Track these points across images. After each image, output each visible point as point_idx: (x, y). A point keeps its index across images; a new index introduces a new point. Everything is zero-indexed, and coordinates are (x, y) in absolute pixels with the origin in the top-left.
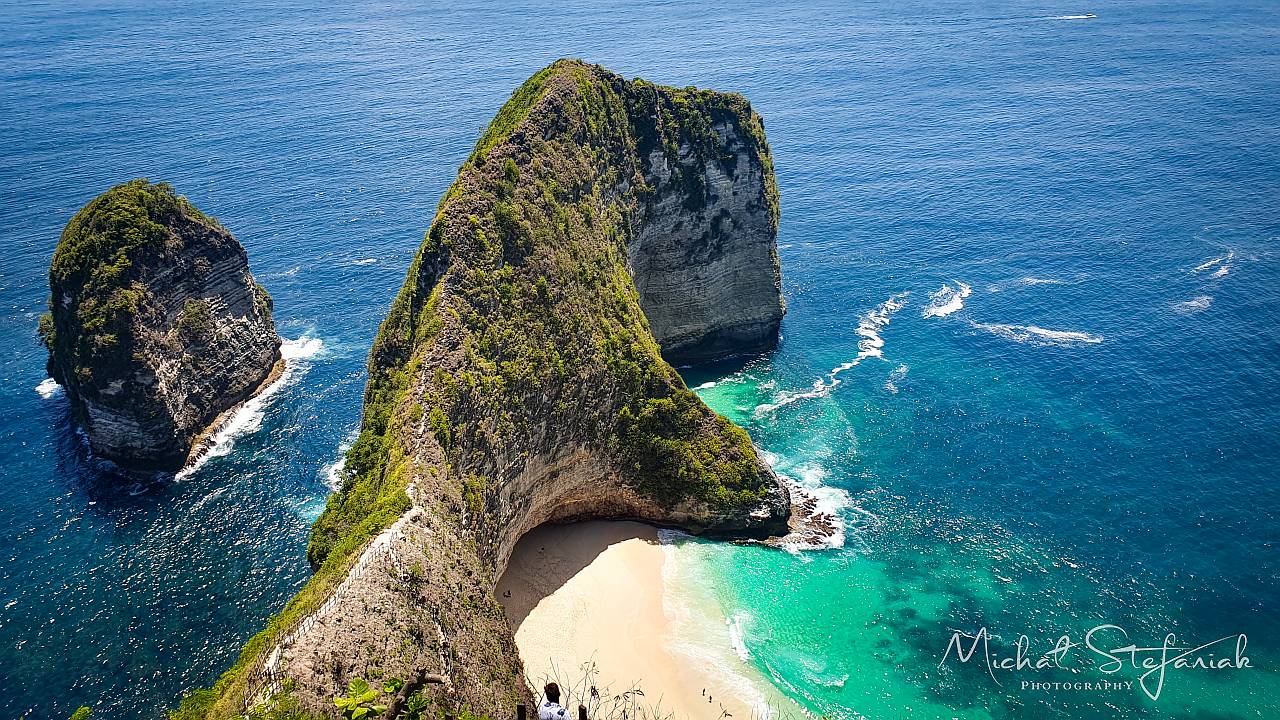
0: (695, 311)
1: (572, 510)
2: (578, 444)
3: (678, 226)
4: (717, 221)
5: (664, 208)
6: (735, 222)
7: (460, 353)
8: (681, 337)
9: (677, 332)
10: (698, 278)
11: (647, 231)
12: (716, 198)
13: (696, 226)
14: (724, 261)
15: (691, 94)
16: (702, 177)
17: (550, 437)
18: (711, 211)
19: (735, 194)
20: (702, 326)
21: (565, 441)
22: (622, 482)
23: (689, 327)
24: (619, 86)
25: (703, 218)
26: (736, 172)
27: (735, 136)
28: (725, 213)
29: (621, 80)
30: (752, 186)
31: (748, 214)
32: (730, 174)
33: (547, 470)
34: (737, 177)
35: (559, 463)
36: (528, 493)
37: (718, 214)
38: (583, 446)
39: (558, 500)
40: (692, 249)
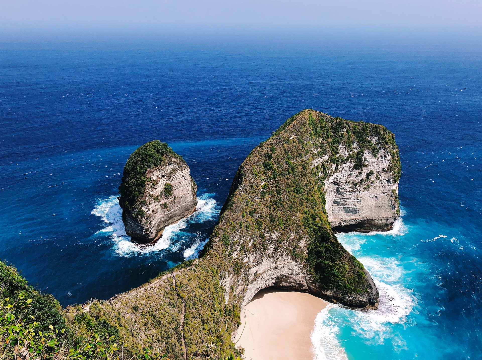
0: (355, 210)
1: (285, 284)
3: (350, 175)
4: (368, 175)
5: (344, 168)
6: (377, 176)
8: (349, 221)
9: (347, 218)
10: (357, 197)
11: (335, 176)
12: (368, 165)
14: (370, 191)
15: (361, 124)
16: (363, 157)
17: (275, 252)
18: (365, 171)
19: (377, 164)
20: (358, 217)
23: (353, 217)
25: (362, 173)
26: (378, 156)
27: (378, 142)
28: (372, 173)
30: (386, 162)
31: (383, 174)
32: (375, 157)
33: (273, 265)
34: (378, 159)
35: (278, 263)
36: (264, 272)
37: (369, 172)
38: (290, 258)
39: (277, 278)
40: (355, 185)
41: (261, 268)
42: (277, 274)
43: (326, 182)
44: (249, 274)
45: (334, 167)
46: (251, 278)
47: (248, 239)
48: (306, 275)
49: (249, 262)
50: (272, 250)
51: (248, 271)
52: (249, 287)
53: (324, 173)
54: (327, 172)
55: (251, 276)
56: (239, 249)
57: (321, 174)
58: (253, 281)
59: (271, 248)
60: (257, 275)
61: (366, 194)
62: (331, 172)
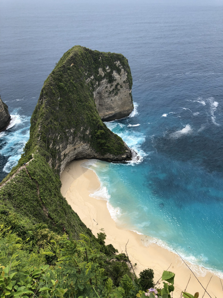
0: (111, 108)
1: (81, 157)
2: (81, 142)
3: (107, 87)
4: (116, 86)
5: (103, 83)
6: (121, 86)
7: (49, 121)
8: (108, 115)
9: (107, 113)
10: (112, 100)
11: (98, 88)
12: (116, 80)
13: (111, 87)
14: (118, 96)
15: (109, 54)
16: (112, 75)
17: (73, 140)
18: (115, 83)
19: (120, 79)
20: (113, 112)
21: (78, 141)
22: (92, 150)
23: (110, 112)
24: (91, 52)
25: (113, 85)
26: (121, 74)
27: (120, 65)
28: (118, 84)
29: (91, 51)
30: (125, 77)
31: (124, 84)
32: (119, 74)
33: (73, 148)
34: (121, 75)
35: (76, 146)
36: (69, 153)
37: (116, 84)
38: (82, 142)
39: (76, 155)
40: (110, 93)
41: (67, 151)
42: (76, 152)
43: (94, 93)
44: (61, 156)
45: (97, 83)
47: (57, 135)
48: (92, 149)
49: (59, 148)
51: (60, 154)
52: (62, 163)
53: (92, 87)
54: (94, 86)
56: (52, 142)
57: (91, 88)
58: (63, 159)
59: (71, 138)
60: (65, 155)
61: (116, 98)
62: (96, 87)
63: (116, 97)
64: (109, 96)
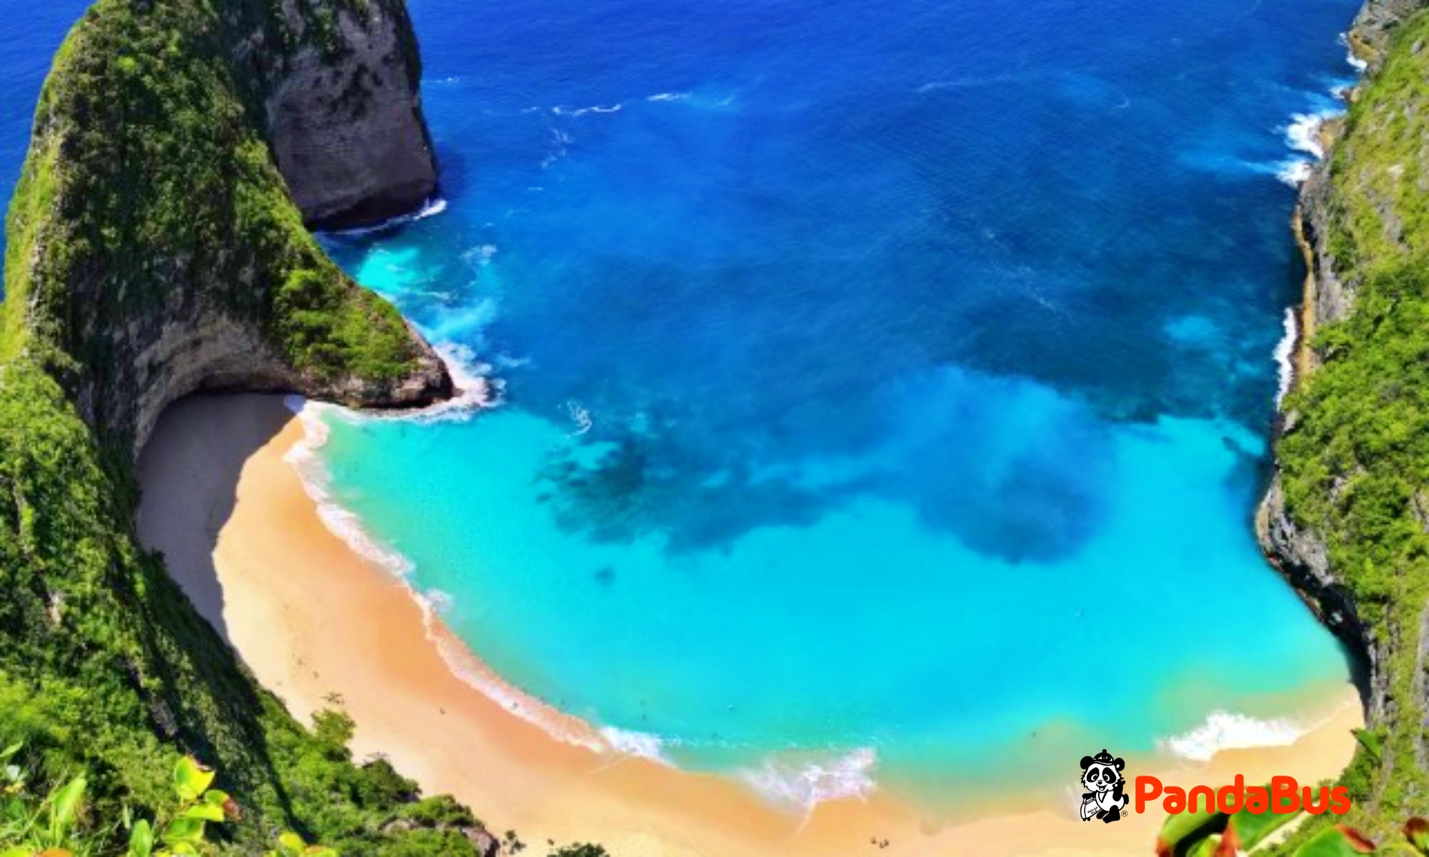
0: (343, 174)
1: (224, 381)
3: (318, 81)
4: (356, 77)
5: (301, 62)
6: (375, 76)
10: (342, 139)
11: (286, 84)
12: (352, 51)
13: (335, 82)
14: (368, 120)
16: (337, 29)
17: (188, 303)
18: (348, 66)
19: (370, 47)
20: (354, 192)
23: (342, 193)
25: (341, 73)
26: (368, 25)
28: (362, 69)
30: (388, 39)
31: (387, 69)
32: (363, 27)
33: (188, 338)
35: (201, 331)
36: (169, 359)
37: (356, 69)
38: (225, 315)
40: (333, 107)
41: (161, 349)
43: (269, 105)
44: (136, 370)
45: (279, 63)
46: (142, 379)
47: (114, 281)
49: (126, 339)
50: (180, 299)
51: (132, 364)
52: (141, 401)
53: (259, 80)
54: (269, 76)
55: (139, 373)
56: (94, 314)
57: (254, 83)
58: (147, 385)
59: (177, 293)
60: (153, 369)
61: (359, 128)
62: (276, 76)
63: (358, 123)
64: (329, 123)
